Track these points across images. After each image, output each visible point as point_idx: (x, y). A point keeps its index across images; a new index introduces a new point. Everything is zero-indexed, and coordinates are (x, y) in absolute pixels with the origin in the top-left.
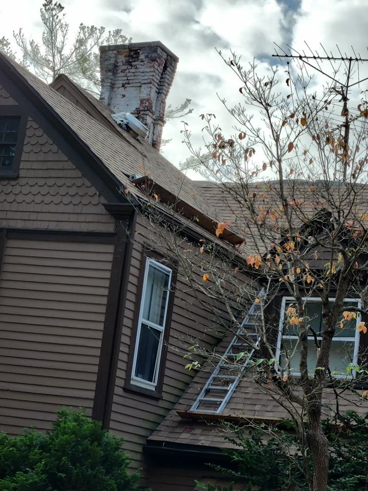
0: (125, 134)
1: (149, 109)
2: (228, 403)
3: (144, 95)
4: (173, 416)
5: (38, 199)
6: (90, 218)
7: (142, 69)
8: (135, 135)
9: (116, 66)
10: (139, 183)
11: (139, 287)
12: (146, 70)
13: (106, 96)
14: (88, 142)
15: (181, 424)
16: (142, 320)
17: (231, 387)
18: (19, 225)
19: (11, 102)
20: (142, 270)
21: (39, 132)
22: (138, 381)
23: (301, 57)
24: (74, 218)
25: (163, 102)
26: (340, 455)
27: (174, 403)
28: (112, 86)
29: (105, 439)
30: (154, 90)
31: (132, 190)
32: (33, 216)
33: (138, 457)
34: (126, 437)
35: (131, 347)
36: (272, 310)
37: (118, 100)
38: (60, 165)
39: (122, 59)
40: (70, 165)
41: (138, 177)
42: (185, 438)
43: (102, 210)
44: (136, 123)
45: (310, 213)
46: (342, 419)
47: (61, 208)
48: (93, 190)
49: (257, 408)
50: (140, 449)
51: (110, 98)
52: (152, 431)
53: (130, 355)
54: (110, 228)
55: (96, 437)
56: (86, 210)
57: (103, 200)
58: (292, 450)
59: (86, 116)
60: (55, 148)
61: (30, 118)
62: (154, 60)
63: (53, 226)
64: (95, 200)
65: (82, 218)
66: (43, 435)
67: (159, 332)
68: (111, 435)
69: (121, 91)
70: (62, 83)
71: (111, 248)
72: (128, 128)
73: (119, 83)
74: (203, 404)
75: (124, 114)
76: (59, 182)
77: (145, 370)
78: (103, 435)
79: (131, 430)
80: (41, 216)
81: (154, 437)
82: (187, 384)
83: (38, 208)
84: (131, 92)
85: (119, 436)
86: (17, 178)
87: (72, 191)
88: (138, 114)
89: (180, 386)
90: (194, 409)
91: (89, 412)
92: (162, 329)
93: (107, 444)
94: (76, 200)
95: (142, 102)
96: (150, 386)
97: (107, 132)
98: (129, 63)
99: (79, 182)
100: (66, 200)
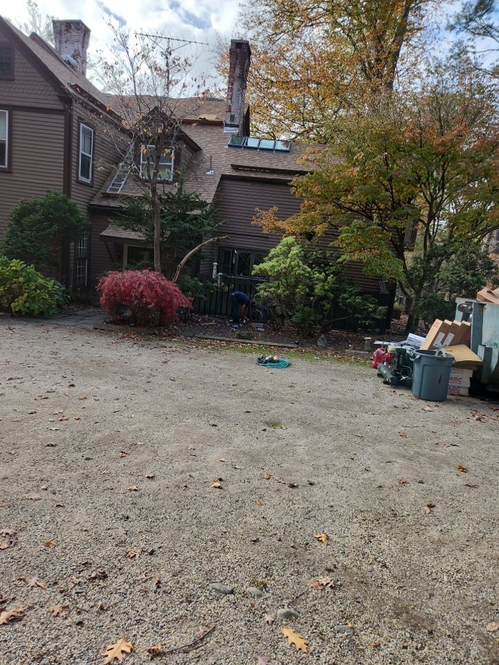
0: (68, 66)
1: (79, 55)
2: (122, 189)
3: (76, 48)
4: (99, 194)
5: (25, 91)
6: (51, 102)
7: (74, 34)
8: (73, 67)
9: (61, 31)
10: (72, 87)
11: (79, 136)
12: (75, 35)
13: (58, 46)
14: (46, 64)
15: (103, 198)
16: (81, 152)
17: (123, 183)
18: (18, 104)
19: (5, 40)
20: (79, 128)
21: (22, 57)
22: (82, 179)
23: (147, 35)
24: (44, 101)
25: (85, 52)
26: (166, 209)
27: (99, 189)
28: (60, 42)
29: (69, 202)
30: (80, 46)
31: (71, 90)
32: (24, 100)
33: (86, 211)
34: (78, 202)
35: (78, 163)
36: (137, 149)
37: (63, 49)
38: (34, 75)
39: (63, 28)
40: (38, 75)
41: (72, 84)
42: (105, 203)
43: (56, 98)
44: (73, 61)
45: (152, 107)
46: (166, 195)
47: (37, 96)
48: (51, 88)
49: (134, 191)
50: (86, 208)
51: (60, 48)
52: (91, 200)
53: (78, 167)
54: (61, 107)
55: (65, 201)
56: (49, 98)
57: (56, 93)
58: (147, 207)
59: (46, 53)
60: (30, 66)
61: (16, 49)
62: (78, 30)
63: (34, 105)
64: (53, 93)
65: (48, 102)
66: (42, 201)
67: (90, 158)
68: (72, 201)
69: (64, 45)
70: (34, 36)
71: (63, 117)
72: (69, 63)
73: (64, 40)
74: (111, 189)
75: (66, 56)
76: (35, 83)
77: (85, 173)
78: (68, 201)
79: (82, 200)
80: (28, 100)
81: (91, 203)
82: (105, 181)
83: (26, 96)
84: (69, 45)
85: (75, 201)
86: (14, 80)
87: (41, 88)
88: (74, 57)
89: (102, 182)
90: (108, 191)
91: (62, 191)
92: (91, 156)
93: (70, 204)
94: (44, 93)
95: (75, 51)
96: (88, 181)
97: (57, 62)
98: (67, 30)
99: (44, 84)
100: (39, 92)
